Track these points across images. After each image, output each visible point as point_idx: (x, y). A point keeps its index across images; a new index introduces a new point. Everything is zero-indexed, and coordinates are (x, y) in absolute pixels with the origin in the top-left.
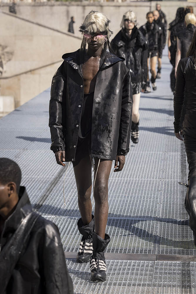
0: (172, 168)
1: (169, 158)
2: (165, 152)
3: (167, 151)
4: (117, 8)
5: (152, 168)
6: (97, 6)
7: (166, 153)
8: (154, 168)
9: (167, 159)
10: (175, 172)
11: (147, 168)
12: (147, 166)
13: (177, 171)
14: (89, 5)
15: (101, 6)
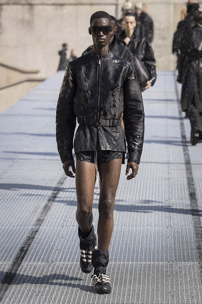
0: (187, 290)
1: (180, 271)
2: (172, 262)
3: (173, 260)
4: (59, 7)
5: (153, 290)
6: (24, 5)
7: (174, 264)
8: (156, 290)
9: (177, 274)
10: (193, 297)
11: (144, 290)
12: (142, 288)
13: (197, 295)
14: (8, 4)
15: (31, 5)
